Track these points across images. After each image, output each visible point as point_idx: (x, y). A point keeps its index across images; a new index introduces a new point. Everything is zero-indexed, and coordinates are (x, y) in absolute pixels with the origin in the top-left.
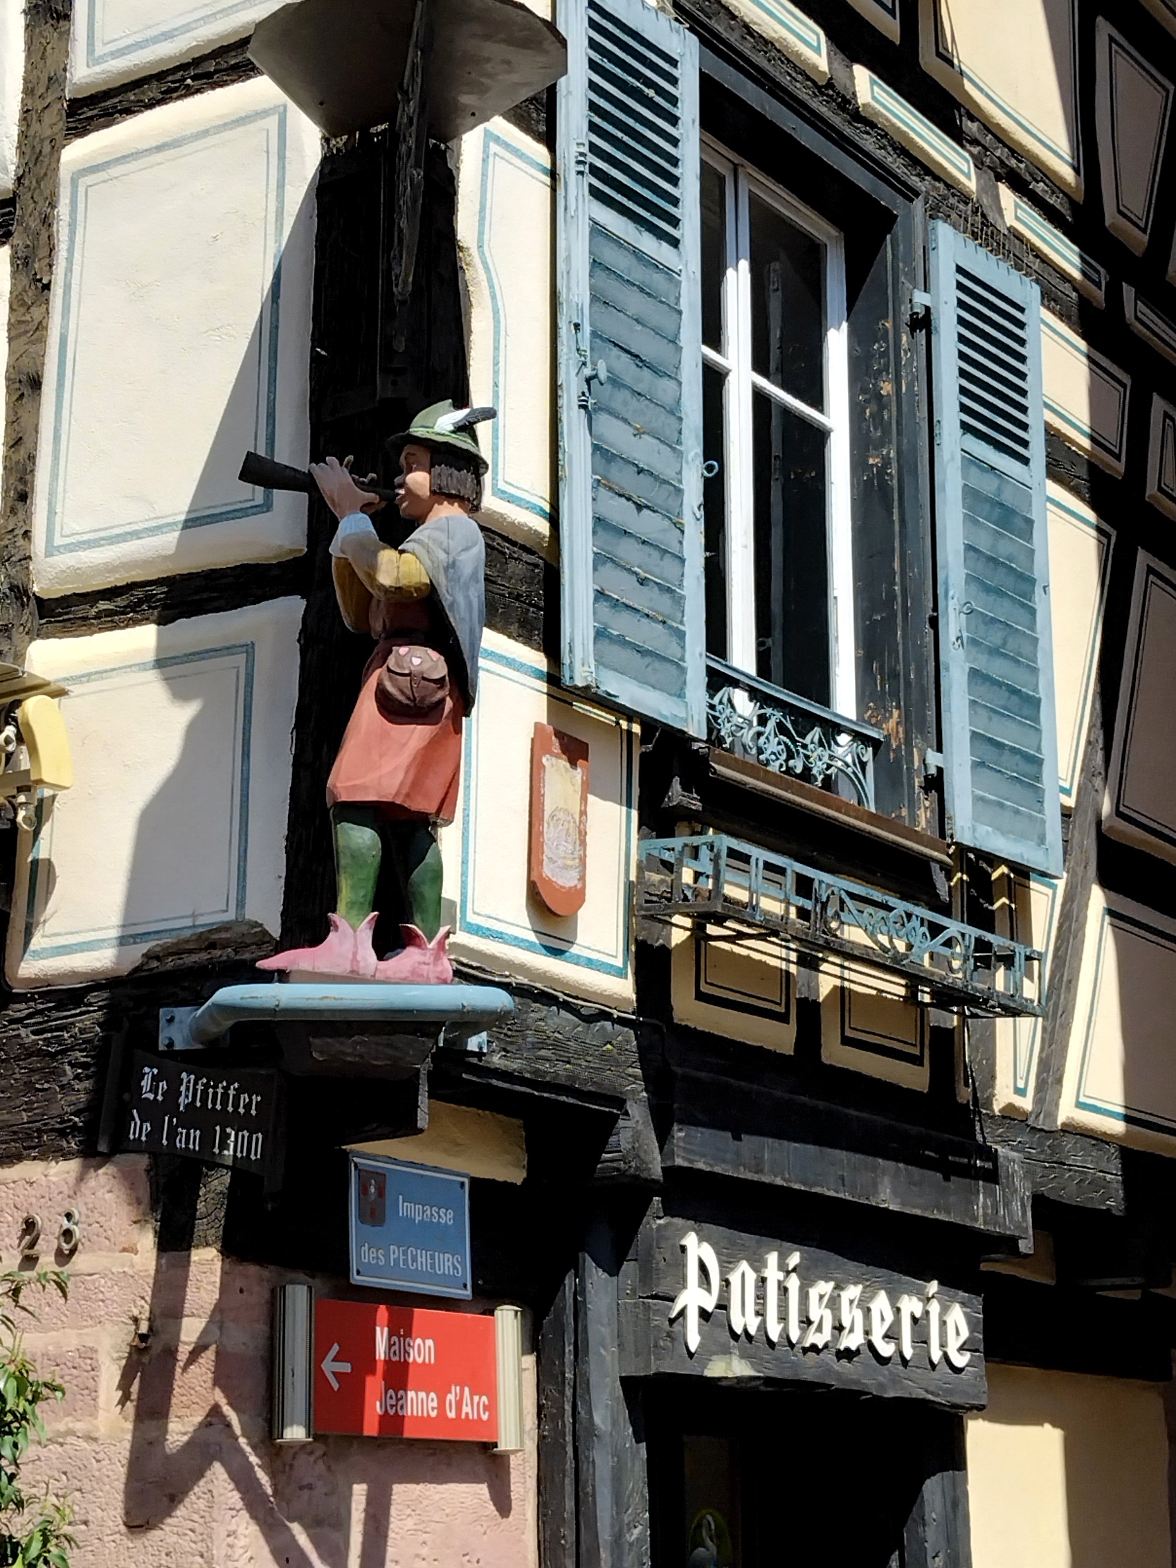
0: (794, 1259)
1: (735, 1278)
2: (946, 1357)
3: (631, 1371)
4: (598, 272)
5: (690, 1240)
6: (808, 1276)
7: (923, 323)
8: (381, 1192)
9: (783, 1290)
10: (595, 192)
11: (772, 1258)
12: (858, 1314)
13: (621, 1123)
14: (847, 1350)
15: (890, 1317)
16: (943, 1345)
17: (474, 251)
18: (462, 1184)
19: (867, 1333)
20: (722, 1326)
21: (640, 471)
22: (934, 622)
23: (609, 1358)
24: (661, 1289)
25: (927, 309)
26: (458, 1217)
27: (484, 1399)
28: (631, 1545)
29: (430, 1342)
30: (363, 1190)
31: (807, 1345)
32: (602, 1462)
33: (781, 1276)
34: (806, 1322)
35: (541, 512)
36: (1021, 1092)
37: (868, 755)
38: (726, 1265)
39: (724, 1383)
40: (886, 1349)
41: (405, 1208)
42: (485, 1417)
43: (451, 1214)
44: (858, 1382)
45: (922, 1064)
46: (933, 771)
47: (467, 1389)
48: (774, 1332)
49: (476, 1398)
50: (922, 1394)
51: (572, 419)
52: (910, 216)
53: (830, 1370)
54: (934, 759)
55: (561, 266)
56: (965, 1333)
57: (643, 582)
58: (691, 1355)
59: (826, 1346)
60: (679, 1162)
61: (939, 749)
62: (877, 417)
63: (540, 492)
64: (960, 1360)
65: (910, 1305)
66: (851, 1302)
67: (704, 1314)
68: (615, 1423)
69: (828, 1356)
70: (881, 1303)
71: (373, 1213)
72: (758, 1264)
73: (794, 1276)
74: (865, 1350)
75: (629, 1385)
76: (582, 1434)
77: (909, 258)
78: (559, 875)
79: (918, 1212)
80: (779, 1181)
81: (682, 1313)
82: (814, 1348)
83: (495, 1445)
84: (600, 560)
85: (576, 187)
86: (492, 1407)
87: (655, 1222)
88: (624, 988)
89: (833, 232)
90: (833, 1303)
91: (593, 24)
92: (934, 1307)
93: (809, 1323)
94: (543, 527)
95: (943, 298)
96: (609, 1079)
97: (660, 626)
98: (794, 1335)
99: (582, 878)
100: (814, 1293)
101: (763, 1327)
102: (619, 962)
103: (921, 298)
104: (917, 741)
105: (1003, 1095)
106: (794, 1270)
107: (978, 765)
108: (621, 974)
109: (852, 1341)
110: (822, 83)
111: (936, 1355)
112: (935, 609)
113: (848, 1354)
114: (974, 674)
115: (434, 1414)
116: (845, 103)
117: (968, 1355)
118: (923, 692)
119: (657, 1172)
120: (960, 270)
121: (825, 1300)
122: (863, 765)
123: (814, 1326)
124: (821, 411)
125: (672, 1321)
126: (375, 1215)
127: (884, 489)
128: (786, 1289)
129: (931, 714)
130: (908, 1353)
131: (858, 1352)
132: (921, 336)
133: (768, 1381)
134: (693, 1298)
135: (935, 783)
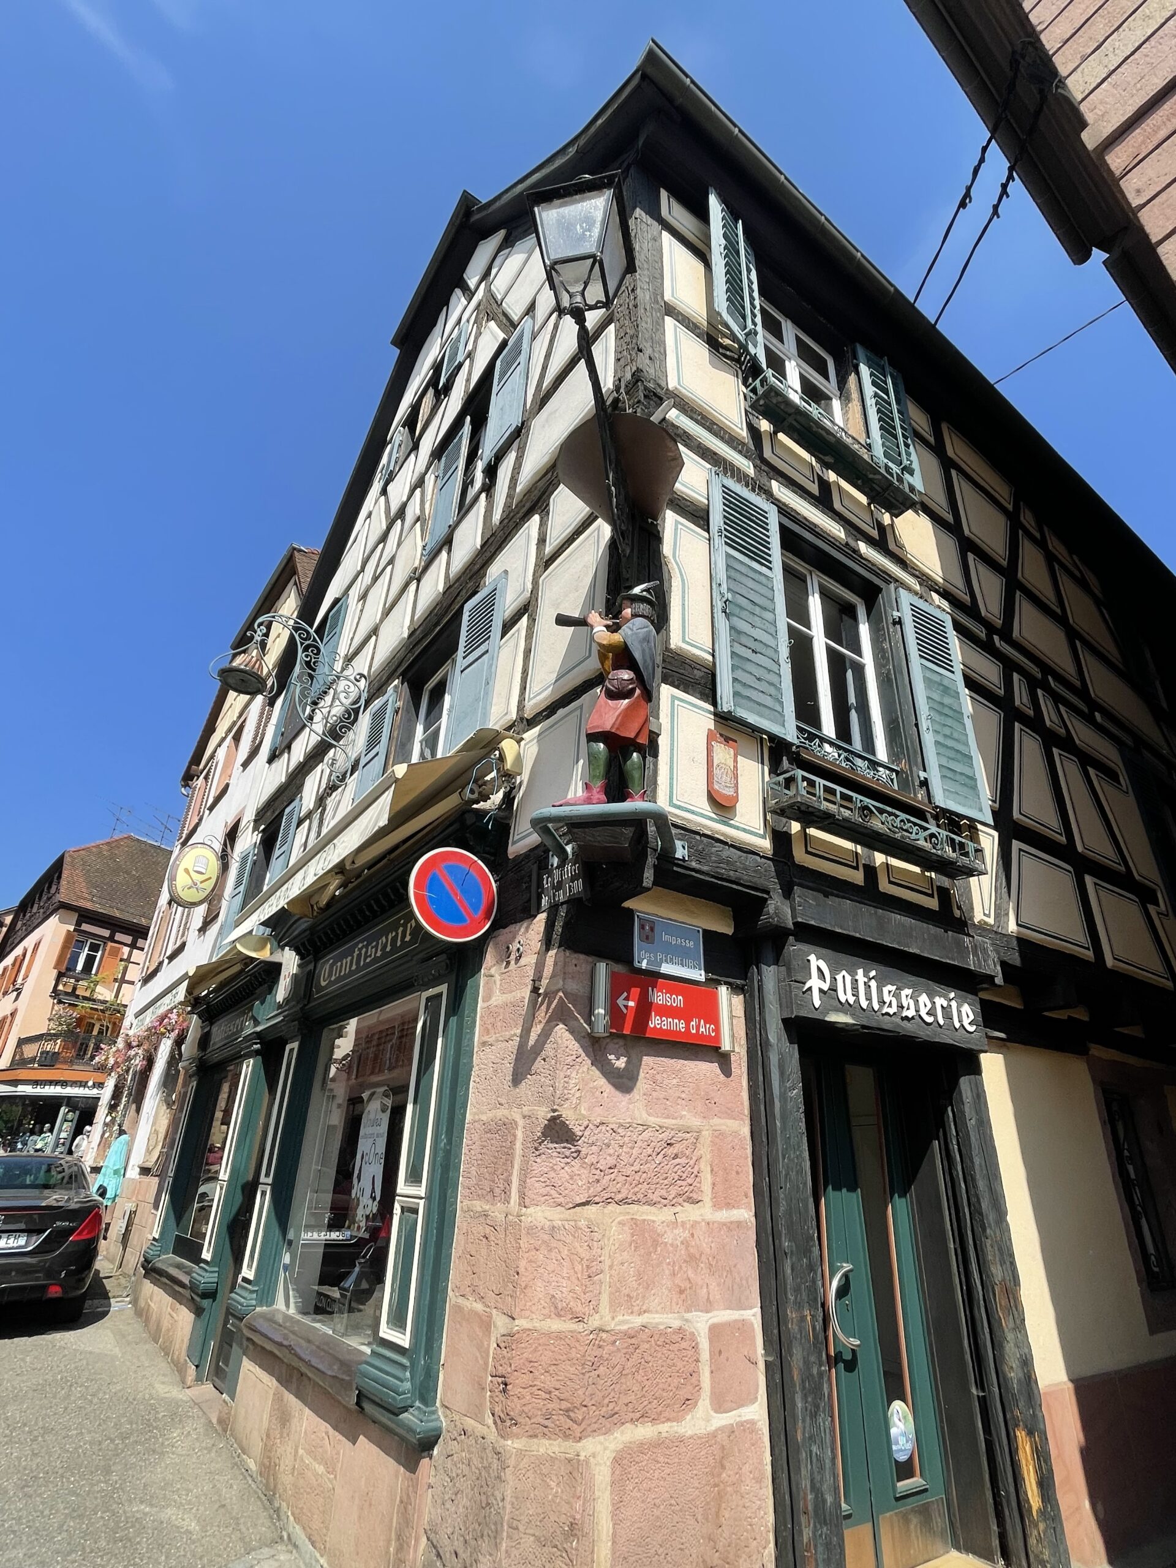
0: (873, 973)
1: (839, 978)
2: (962, 1025)
3: (786, 1016)
4: (730, 570)
5: (812, 958)
6: (881, 983)
7: (899, 622)
8: (652, 929)
9: (867, 986)
10: (726, 543)
11: (860, 972)
12: (912, 1003)
13: (769, 902)
14: (906, 1017)
15: (929, 1005)
16: (960, 1021)
17: (671, 557)
18: (699, 931)
19: (917, 1011)
20: (834, 999)
21: (756, 640)
22: (917, 725)
23: (774, 1010)
24: (799, 978)
25: (900, 618)
26: (696, 945)
27: (712, 1026)
28: (791, 1098)
29: (680, 997)
30: (642, 927)
31: (884, 1012)
32: (774, 1058)
33: (866, 980)
34: (882, 1002)
35: (709, 653)
36: (988, 916)
37: (894, 776)
38: (834, 973)
39: (839, 1026)
40: (929, 1019)
41: (666, 937)
42: (713, 1034)
43: (692, 943)
44: (914, 1033)
45: (933, 897)
46: (922, 779)
47: (702, 1021)
48: (864, 1004)
49: (708, 1026)
50: (952, 1042)
51: (720, 617)
52: (888, 590)
53: (899, 1026)
54: (922, 775)
55: (713, 566)
56: (972, 1017)
57: (759, 679)
58: (816, 1009)
59: (895, 1014)
60: (800, 920)
61: (925, 770)
62: (883, 657)
63: (708, 645)
64: (972, 1029)
65: (940, 1001)
66: (907, 996)
67: (821, 991)
68: (779, 1040)
69: (898, 1020)
70: (924, 998)
71: (647, 938)
72: (853, 974)
73: (873, 980)
74: (917, 1018)
75: (786, 1022)
76: (765, 1044)
77: (890, 601)
78: (724, 789)
79: (938, 958)
80: (857, 935)
81: (810, 989)
82: (887, 1014)
83: (720, 1048)
84: (734, 668)
85: (719, 542)
86: (717, 1030)
87: (793, 947)
88: (766, 844)
89: (860, 600)
90: (897, 996)
91: (723, 491)
92: (954, 1004)
93: (884, 1003)
94: (710, 658)
95: (905, 613)
96: (761, 882)
97: (769, 698)
98: (876, 1007)
99: (737, 792)
100: (885, 990)
101: (857, 1001)
102: (761, 832)
103: (896, 614)
104: (914, 769)
105: (978, 916)
106: (873, 978)
107: (943, 777)
108: (763, 837)
109: (911, 1013)
110: (844, 543)
111: (957, 1025)
112: (916, 720)
113: (906, 1018)
114: (937, 743)
115: (683, 1030)
116: (856, 551)
117: (975, 1027)
118: (915, 752)
119: (791, 925)
120: (911, 604)
121: (892, 993)
122: (892, 780)
123: (887, 1005)
124: (861, 657)
125: (804, 993)
126: (647, 939)
127: (889, 680)
128: (869, 986)
129: (920, 760)
130: (941, 1022)
131: (913, 1018)
132: (898, 627)
133: (864, 1027)
134: (815, 983)
135: (925, 783)
